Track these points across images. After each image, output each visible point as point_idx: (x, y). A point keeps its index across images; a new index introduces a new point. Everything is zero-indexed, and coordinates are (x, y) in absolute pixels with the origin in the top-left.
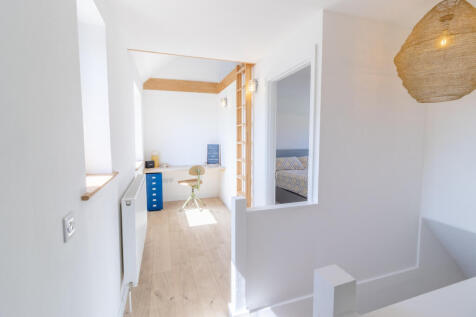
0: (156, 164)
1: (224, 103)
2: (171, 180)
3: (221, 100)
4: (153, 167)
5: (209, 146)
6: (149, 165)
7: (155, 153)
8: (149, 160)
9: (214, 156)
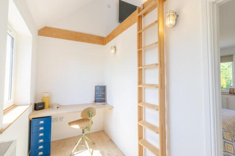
0: (47, 105)
1: (113, 51)
2: (61, 119)
3: (111, 49)
4: (43, 108)
5: (96, 87)
6: (38, 107)
7: (46, 95)
8: (39, 101)
9: (101, 95)
